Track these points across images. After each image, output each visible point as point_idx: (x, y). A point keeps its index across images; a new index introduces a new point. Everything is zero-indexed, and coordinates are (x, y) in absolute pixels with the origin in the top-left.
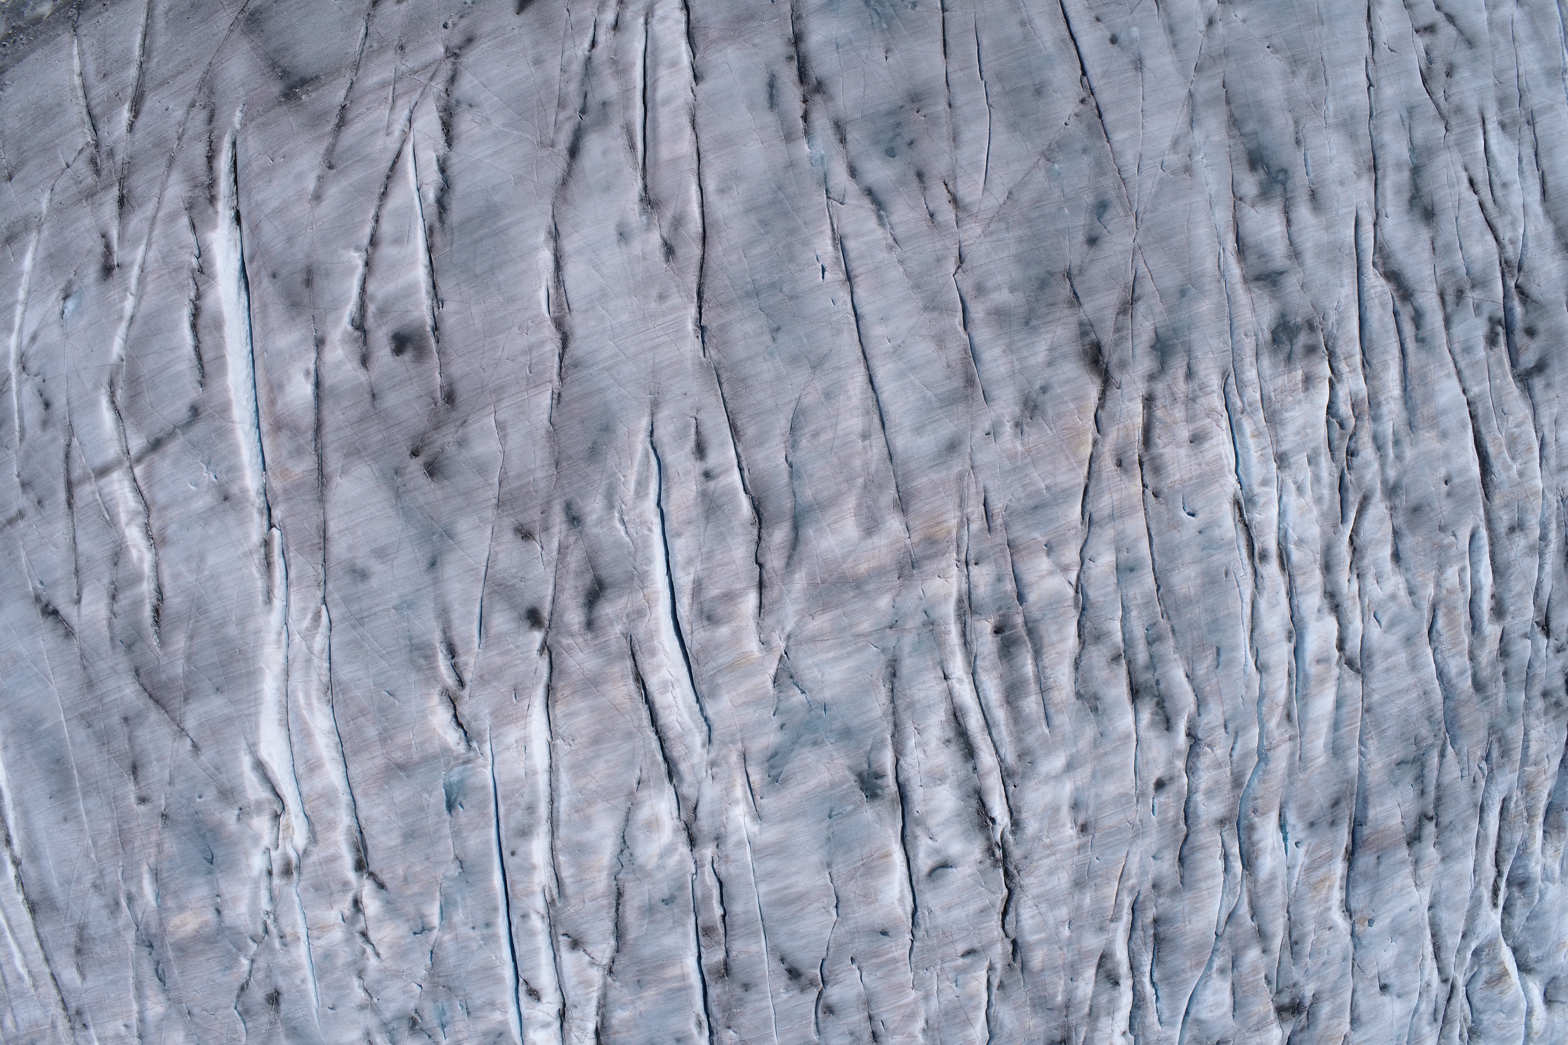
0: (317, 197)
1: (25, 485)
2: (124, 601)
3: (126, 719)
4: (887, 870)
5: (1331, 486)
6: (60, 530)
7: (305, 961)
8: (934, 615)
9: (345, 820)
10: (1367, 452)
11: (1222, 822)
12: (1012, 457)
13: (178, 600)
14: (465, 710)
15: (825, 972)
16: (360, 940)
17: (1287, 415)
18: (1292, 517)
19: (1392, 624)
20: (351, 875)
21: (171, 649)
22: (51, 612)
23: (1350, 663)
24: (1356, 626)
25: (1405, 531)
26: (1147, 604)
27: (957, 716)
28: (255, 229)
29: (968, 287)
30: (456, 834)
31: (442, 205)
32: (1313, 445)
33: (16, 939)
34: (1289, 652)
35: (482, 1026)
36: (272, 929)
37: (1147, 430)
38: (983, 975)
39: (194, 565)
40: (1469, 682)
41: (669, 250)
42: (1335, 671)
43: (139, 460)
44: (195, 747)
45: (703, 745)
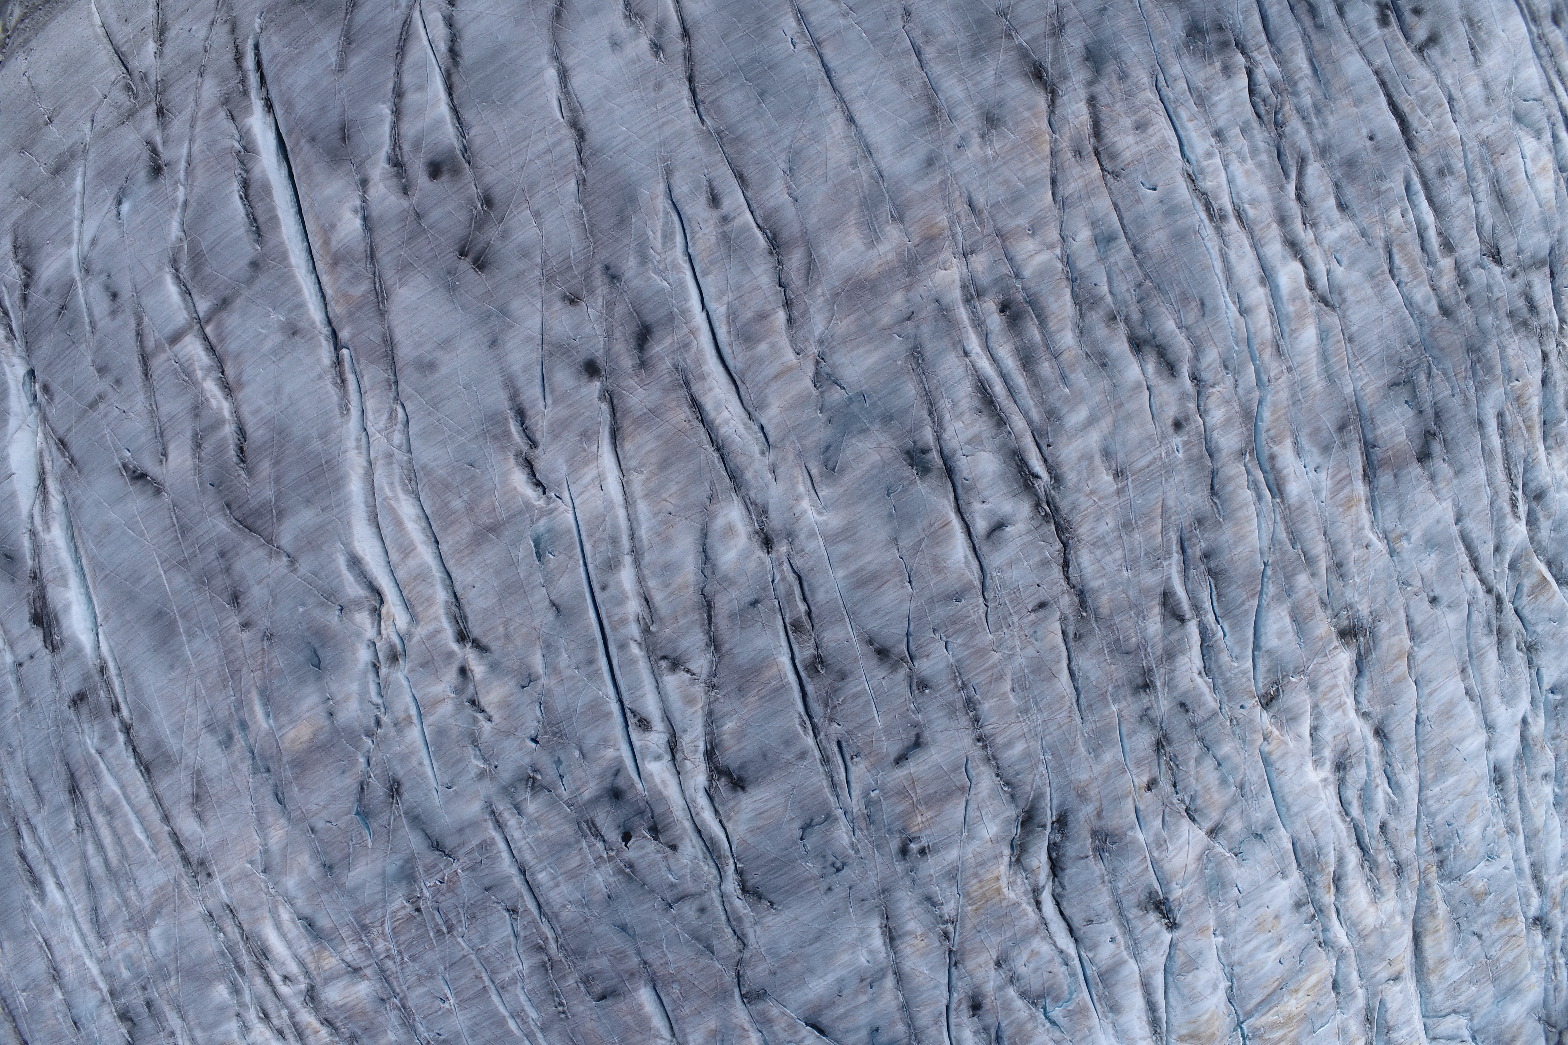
0: (342, 68)
1: (102, 370)
2: (208, 447)
3: (222, 554)
4: (949, 536)
5: (1268, 152)
6: (140, 401)
7: (420, 743)
8: (945, 301)
9: (441, 595)
10: (1295, 124)
11: (1242, 454)
12: (985, 161)
13: (261, 432)
14: (540, 466)
15: (913, 647)
16: (469, 710)
17: (1216, 99)
18: (1241, 180)
19: (1353, 263)
20: (455, 647)
21: (258, 478)
22: (139, 477)
23: (1324, 300)
24: (1320, 267)
25: (1344, 183)
26: (1129, 268)
27: (983, 389)
28: (289, 106)
29: (917, 34)
30: (548, 582)
31: (453, 52)
32: (1243, 119)
33: (132, 807)
34: (1266, 296)
35: (597, 769)
36: (385, 719)
37: (1096, 124)
38: (1057, 627)
39: (271, 397)
40: (1436, 308)
41: (657, 48)
42: (1312, 308)
43: (208, 321)
44: (293, 561)
45: (763, 453)
